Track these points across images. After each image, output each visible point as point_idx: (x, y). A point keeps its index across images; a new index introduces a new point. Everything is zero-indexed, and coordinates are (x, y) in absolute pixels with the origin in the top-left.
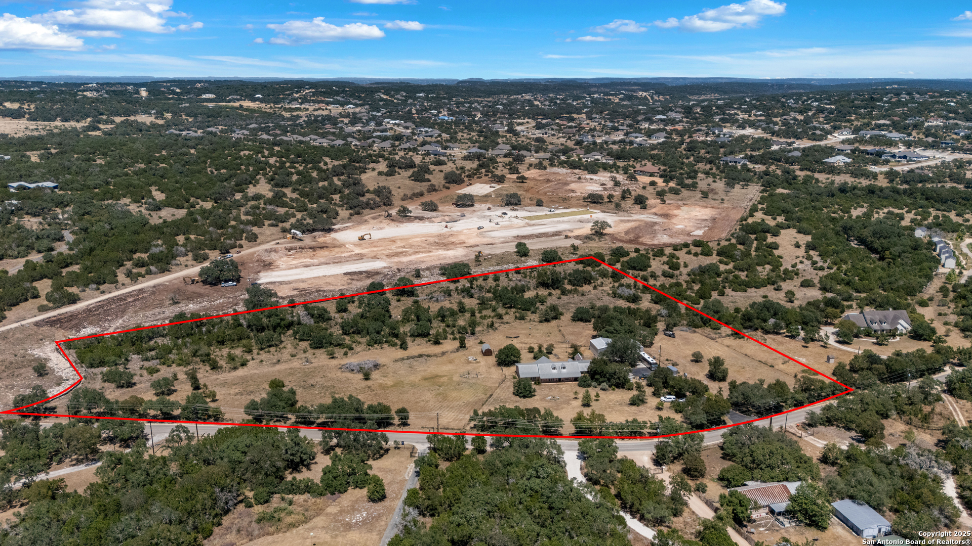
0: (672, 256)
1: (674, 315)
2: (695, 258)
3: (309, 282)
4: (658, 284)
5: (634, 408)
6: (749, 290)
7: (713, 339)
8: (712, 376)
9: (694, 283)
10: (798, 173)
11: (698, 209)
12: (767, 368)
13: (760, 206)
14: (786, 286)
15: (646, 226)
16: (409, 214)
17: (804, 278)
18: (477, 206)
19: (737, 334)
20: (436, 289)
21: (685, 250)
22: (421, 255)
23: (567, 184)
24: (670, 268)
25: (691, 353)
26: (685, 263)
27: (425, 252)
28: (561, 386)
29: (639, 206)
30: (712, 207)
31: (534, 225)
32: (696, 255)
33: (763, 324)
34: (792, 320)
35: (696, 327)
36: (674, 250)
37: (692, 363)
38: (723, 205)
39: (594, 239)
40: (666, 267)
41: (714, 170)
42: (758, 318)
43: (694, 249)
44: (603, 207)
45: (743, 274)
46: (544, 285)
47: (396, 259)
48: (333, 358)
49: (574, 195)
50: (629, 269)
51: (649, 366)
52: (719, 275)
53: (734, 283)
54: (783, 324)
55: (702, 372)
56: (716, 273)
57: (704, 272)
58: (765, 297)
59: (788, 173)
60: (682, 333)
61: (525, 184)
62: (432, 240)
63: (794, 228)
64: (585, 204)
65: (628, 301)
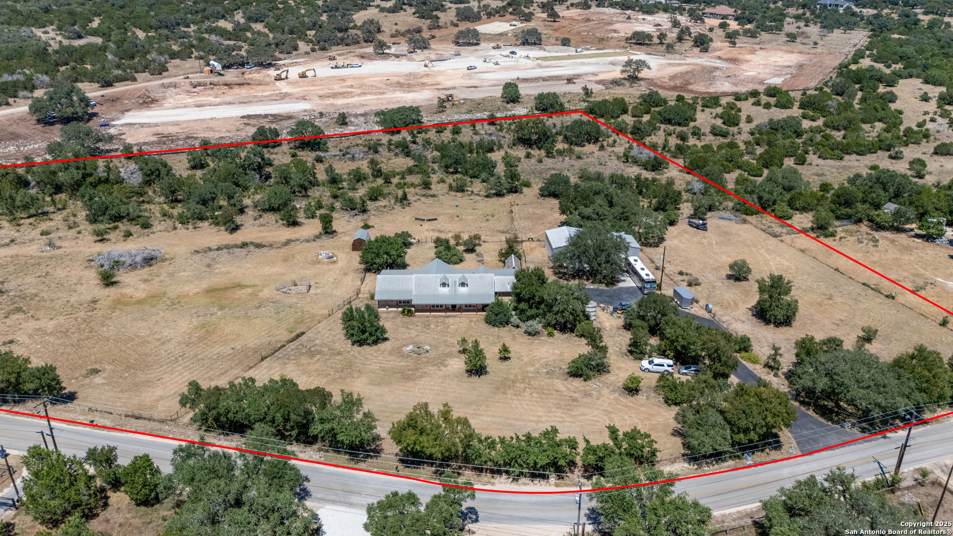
0: (731, 106)
1: (712, 191)
2: (766, 111)
3: (185, 125)
4: (700, 144)
5: (577, 383)
6: (847, 157)
7: (776, 236)
8: (762, 314)
9: (758, 144)
10: (921, 17)
11: (780, 54)
12: (881, 299)
13: (868, 53)
14: (910, 153)
15: (702, 72)
16: (387, 51)
17: (938, 143)
18: (483, 45)
19: (821, 229)
20: (360, 142)
21: (752, 100)
22: (369, 97)
23: (611, 23)
24: (724, 123)
25: (731, 260)
26: (749, 116)
27: (375, 94)
28: (451, 320)
29: (699, 49)
30: (800, 53)
31: (547, 67)
32: (767, 106)
33: (874, 213)
34: (930, 208)
35: (749, 212)
36: (736, 100)
37: (727, 282)
38: (815, 50)
39: (623, 85)
40: (719, 122)
41: (808, 14)
42: (864, 202)
43: (764, 99)
44: (649, 49)
45: (838, 134)
46: (525, 142)
47: (331, 101)
48: (101, 241)
49: (615, 35)
50: (662, 123)
51: (640, 285)
52: (799, 135)
53: (824, 146)
54: (911, 213)
55: (744, 302)
56: (795, 132)
57: (776, 130)
58: (874, 168)
59: (908, 16)
60: (722, 222)
61: (557, 24)
62: (395, 79)
63: (918, 77)
64: (626, 45)
65: (646, 169)
